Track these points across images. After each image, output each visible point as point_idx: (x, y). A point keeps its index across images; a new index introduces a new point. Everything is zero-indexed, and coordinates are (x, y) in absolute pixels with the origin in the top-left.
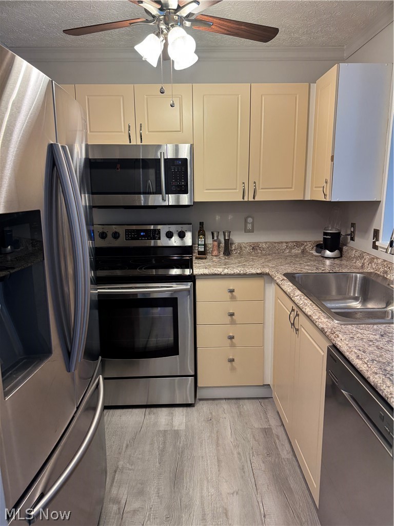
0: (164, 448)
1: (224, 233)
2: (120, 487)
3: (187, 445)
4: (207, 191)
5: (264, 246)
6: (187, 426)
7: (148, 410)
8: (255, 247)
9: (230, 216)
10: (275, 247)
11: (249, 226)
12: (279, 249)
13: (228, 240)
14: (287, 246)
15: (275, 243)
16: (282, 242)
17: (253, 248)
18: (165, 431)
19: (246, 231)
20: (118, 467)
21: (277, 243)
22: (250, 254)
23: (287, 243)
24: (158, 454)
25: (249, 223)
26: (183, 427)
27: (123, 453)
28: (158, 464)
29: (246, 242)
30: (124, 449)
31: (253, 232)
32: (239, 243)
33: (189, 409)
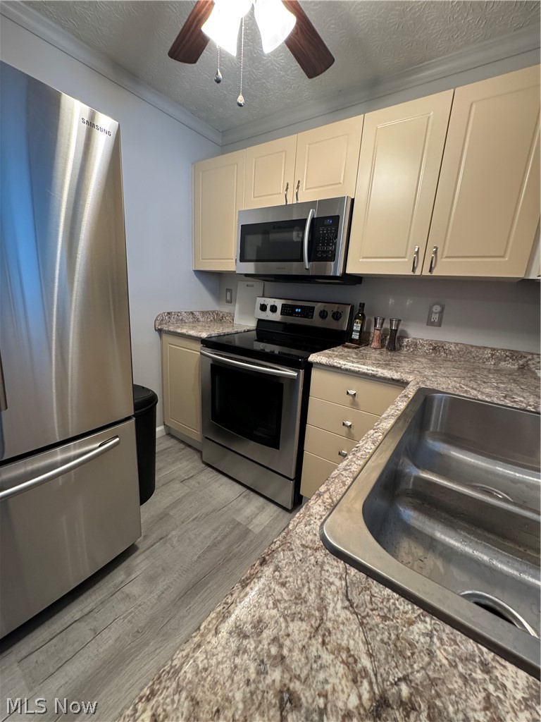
0: (220, 542)
1: (391, 321)
2: (147, 558)
3: (242, 554)
4: (365, 260)
5: (453, 348)
6: (261, 532)
7: (248, 491)
8: (437, 348)
9: (408, 300)
10: (470, 352)
11: (435, 318)
12: (478, 356)
13: (396, 330)
14: (492, 355)
15: (472, 346)
16: (485, 348)
17: (434, 349)
18: (239, 524)
19: (430, 323)
20: (167, 536)
21: (476, 347)
22: (425, 355)
23: (493, 349)
24: (208, 545)
25: (436, 313)
26: (257, 530)
27: (185, 523)
28: (196, 557)
29: (425, 339)
30: (191, 519)
31: (440, 325)
32: (414, 339)
33: (284, 512)
